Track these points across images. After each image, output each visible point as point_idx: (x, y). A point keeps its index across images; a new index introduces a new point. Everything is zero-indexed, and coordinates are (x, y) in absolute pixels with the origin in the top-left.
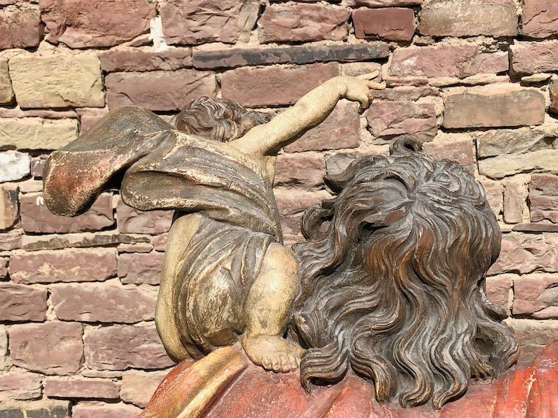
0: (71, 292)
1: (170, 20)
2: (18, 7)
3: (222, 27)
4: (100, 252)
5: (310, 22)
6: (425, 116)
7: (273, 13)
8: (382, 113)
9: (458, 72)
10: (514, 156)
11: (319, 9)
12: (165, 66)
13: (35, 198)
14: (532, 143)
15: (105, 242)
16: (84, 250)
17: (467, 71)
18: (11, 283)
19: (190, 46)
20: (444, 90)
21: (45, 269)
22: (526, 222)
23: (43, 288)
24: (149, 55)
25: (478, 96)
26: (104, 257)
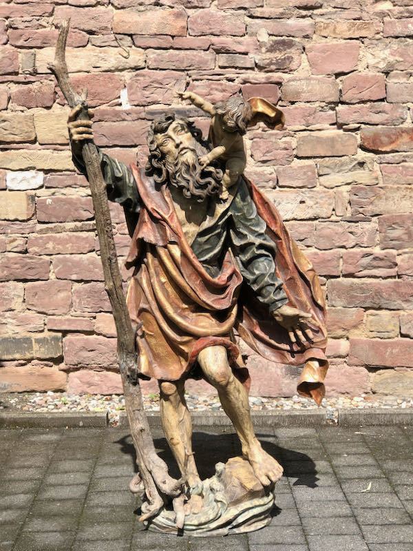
0: (66, 260)
1: (132, 91)
2: (41, 83)
3: (163, 95)
4: (84, 234)
5: (216, 92)
6: (286, 149)
7: (194, 86)
8: (260, 147)
9: (304, 123)
10: (341, 174)
11: (221, 84)
12: (128, 118)
13: (46, 200)
14: (351, 166)
15: (88, 228)
16: (74, 233)
17: (310, 122)
18: (27, 255)
19: (144, 106)
20: (297, 133)
21: (50, 245)
22: (348, 215)
23: (48, 258)
24: (119, 111)
25: (317, 137)
26: (87, 238)
